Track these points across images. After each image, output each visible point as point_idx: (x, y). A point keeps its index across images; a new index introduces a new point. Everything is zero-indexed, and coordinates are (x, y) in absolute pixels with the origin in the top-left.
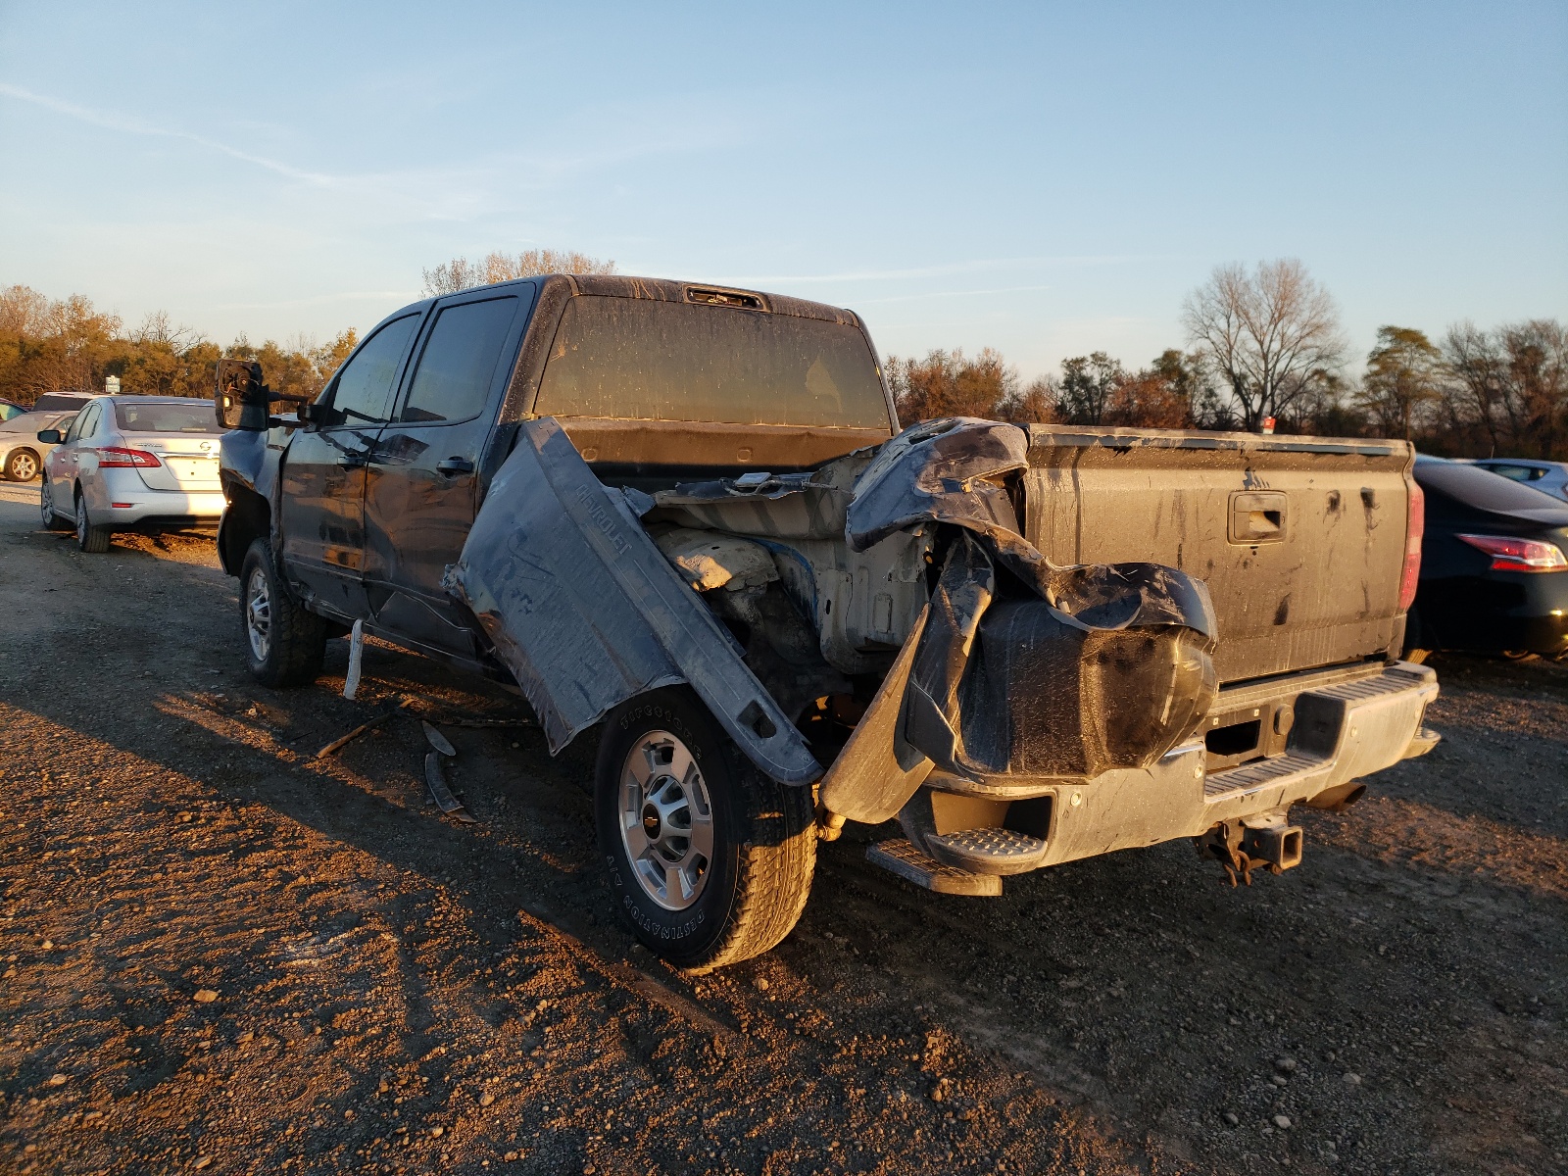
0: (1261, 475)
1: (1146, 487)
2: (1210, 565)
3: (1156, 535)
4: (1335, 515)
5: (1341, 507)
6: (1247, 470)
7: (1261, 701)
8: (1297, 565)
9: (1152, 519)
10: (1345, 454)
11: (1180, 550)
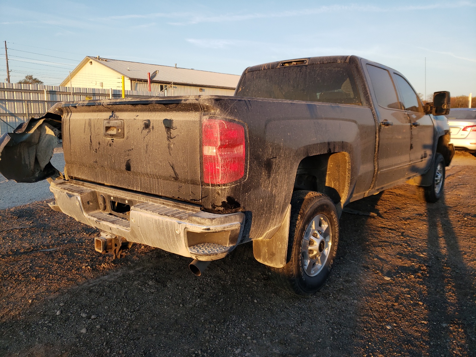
0: (117, 114)
1: (83, 118)
2: (99, 144)
3: (85, 132)
4: (147, 130)
5: (151, 127)
6: (113, 112)
7: (115, 195)
8: (131, 149)
9: (83, 127)
10: (148, 104)
11: (91, 138)
